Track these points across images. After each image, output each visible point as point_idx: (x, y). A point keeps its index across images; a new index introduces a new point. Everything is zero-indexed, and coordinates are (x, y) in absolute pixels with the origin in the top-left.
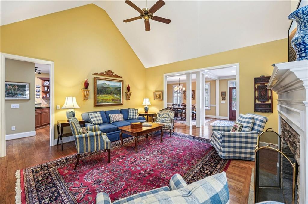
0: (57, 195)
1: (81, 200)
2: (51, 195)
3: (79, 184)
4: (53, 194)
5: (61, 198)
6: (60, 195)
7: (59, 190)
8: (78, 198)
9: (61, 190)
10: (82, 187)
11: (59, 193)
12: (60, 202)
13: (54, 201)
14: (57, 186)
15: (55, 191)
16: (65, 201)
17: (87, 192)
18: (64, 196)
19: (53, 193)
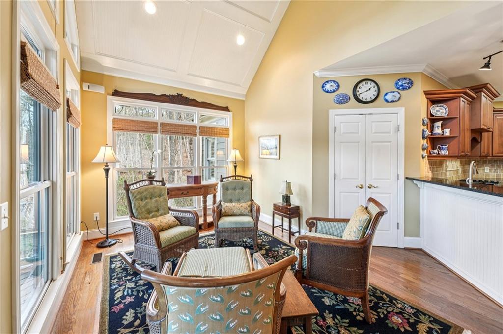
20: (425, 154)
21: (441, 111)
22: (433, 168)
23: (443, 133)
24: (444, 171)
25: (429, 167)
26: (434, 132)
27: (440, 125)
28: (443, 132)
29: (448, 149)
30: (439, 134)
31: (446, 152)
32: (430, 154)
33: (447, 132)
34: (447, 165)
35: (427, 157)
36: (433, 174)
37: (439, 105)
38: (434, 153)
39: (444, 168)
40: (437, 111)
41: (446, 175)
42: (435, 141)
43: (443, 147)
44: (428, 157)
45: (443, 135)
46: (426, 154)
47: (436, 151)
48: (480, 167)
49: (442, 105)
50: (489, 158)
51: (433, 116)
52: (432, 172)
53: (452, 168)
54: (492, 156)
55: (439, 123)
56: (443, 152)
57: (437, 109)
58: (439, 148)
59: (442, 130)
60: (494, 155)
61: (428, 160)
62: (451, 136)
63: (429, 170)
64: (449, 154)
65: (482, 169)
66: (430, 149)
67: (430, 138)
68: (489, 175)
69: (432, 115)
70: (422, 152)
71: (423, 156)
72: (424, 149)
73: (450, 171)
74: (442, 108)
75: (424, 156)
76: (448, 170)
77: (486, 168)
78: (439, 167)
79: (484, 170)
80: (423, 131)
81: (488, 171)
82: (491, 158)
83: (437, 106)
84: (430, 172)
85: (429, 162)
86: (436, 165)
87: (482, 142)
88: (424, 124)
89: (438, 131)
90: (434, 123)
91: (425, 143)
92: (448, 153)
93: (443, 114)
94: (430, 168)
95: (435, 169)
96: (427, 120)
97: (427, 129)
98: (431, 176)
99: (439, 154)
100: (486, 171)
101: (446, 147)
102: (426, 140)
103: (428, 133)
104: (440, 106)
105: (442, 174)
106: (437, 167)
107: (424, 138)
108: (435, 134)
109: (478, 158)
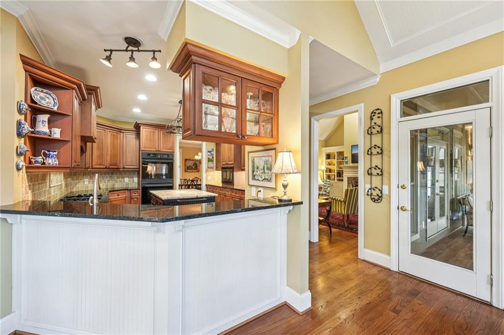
20: (22, 164)
21: (47, 100)
22: (34, 185)
23: (51, 134)
24: (47, 188)
25: (27, 184)
26: (36, 130)
27: (47, 121)
28: (50, 131)
29: (58, 156)
30: (45, 134)
31: (55, 161)
32: (30, 162)
33: (57, 133)
34: (51, 179)
35: (24, 168)
36: (34, 195)
37: (45, 91)
38: (37, 162)
39: (48, 184)
40: (41, 98)
41: (49, 193)
42: (38, 144)
43: (51, 153)
44: (27, 168)
45: (50, 136)
46: (24, 164)
47: (40, 159)
48: (81, 180)
49: (50, 92)
50: (89, 170)
51: (36, 103)
52: (33, 191)
53: (56, 183)
54: (92, 168)
55: (45, 117)
56: (50, 161)
57: (42, 95)
58: (45, 154)
59: (49, 128)
60: (93, 167)
61: (27, 172)
62: (62, 139)
63: (28, 189)
64: (59, 165)
65: (82, 181)
66: (29, 154)
67: (29, 137)
68: (88, 186)
69: (33, 101)
70: (16, 159)
71: (17, 166)
72: (19, 154)
73: (54, 187)
74: (49, 96)
75: (20, 167)
76: (52, 186)
77: (85, 180)
78: (42, 183)
79: (84, 182)
80: (19, 124)
81: (87, 183)
82: (91, 170)
83: (42, 91)
84: (30, 191)
85: (28, 176)
86: (38, 181)
87: (87, 153)
88: (20, 111)
89: (43, 127)
90: (36, 114)
91: (22, 144)
92: (57, 162)
93: (51, 106)
94: (30, 185)
95: (37, 187)
96: (25, 107)
97: (26, 120)
98: (30, 198)
99: (44, 163)
100: (85, 183)
101: (55, 153)
102: (23, 139)
103: (27, 128)
104: (47, 93)
105: (45, 193)
106: (39, 184)
107: (19, 135)
108: (39, 132)
109: (83, 169)
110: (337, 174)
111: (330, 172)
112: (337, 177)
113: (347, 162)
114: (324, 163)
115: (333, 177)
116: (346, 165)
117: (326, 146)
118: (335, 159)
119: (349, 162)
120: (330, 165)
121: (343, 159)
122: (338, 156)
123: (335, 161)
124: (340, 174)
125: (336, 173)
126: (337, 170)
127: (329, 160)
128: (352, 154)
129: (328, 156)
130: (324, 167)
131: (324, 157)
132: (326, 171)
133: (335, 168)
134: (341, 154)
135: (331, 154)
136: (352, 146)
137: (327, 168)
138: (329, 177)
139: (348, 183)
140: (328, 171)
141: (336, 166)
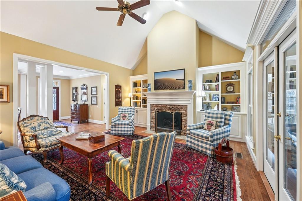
0: (209, 191)
1: (199, 174)
2: (212, 195)
3: (189, 183)
4: (211, 193)
5: (207, 185)
6: (207, 188)
7: (205, 193)
8: (199, 176)
9: (203, 191)
10: (190, 180)
11: (207, 191)
12: (210, 183)
13: (213, 187)
14: (203, 198)
15: (208, 196)
16: (207, 181)
17: (192, 174)
18: (205, 185)
19: (210, 195)
110: (143, 101)
111: (137, 99)
112: (143, 104)
113: (150, 89)
114: (131, 91)
115: (139, 104)
116: (150, 92)
117: (133, 75)
118: (140, 87)
119: (151, 89)
120: (137, 92)
121: (147, 87)
122: (143, 84)
123: (141, 89)
124: (144, 101)
125: (141, 99)
126: (142, 97)
127: (136, 88)
128: (155, 81)
129: (135, 85)
130: (131, 95)
131: (132, 85)
132: (133, 99)
133: (140, 95)
134: (145, 81)
135: (137, 82)
136: (154, 73)
137: (134, 96)
138: (136, 104)
139: (151, 111)
140: (135, 98)
141: (141, 94)
